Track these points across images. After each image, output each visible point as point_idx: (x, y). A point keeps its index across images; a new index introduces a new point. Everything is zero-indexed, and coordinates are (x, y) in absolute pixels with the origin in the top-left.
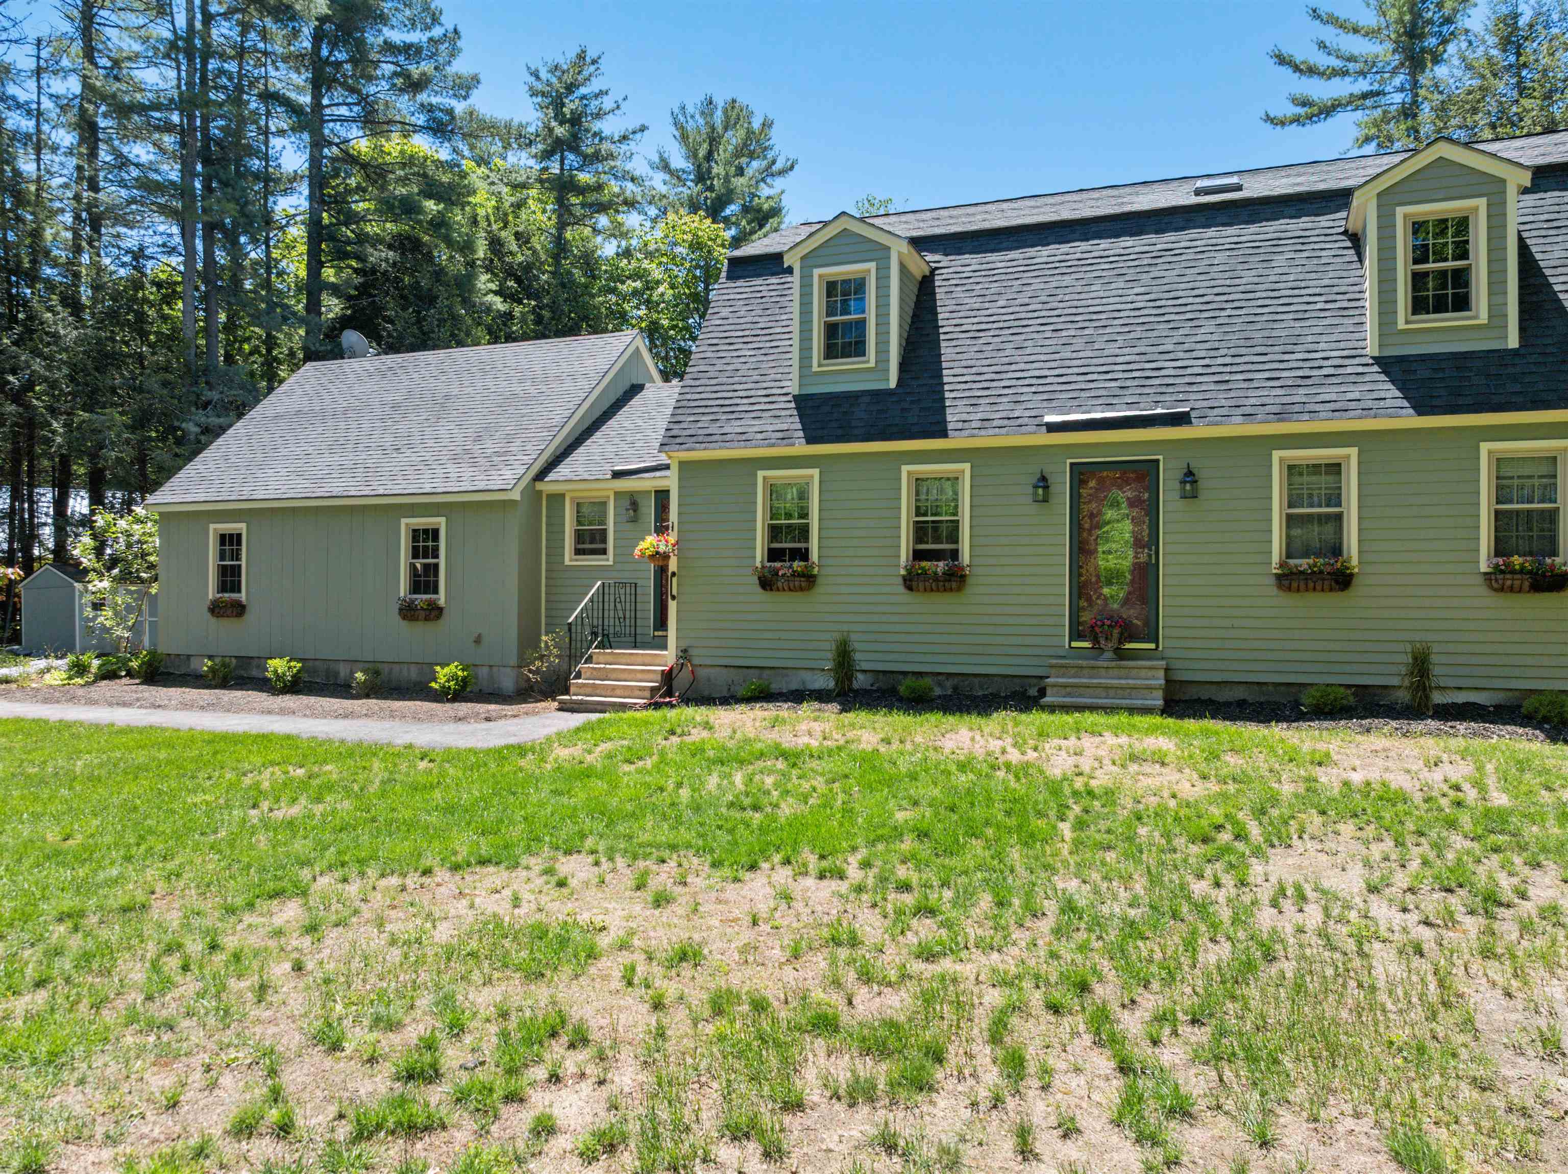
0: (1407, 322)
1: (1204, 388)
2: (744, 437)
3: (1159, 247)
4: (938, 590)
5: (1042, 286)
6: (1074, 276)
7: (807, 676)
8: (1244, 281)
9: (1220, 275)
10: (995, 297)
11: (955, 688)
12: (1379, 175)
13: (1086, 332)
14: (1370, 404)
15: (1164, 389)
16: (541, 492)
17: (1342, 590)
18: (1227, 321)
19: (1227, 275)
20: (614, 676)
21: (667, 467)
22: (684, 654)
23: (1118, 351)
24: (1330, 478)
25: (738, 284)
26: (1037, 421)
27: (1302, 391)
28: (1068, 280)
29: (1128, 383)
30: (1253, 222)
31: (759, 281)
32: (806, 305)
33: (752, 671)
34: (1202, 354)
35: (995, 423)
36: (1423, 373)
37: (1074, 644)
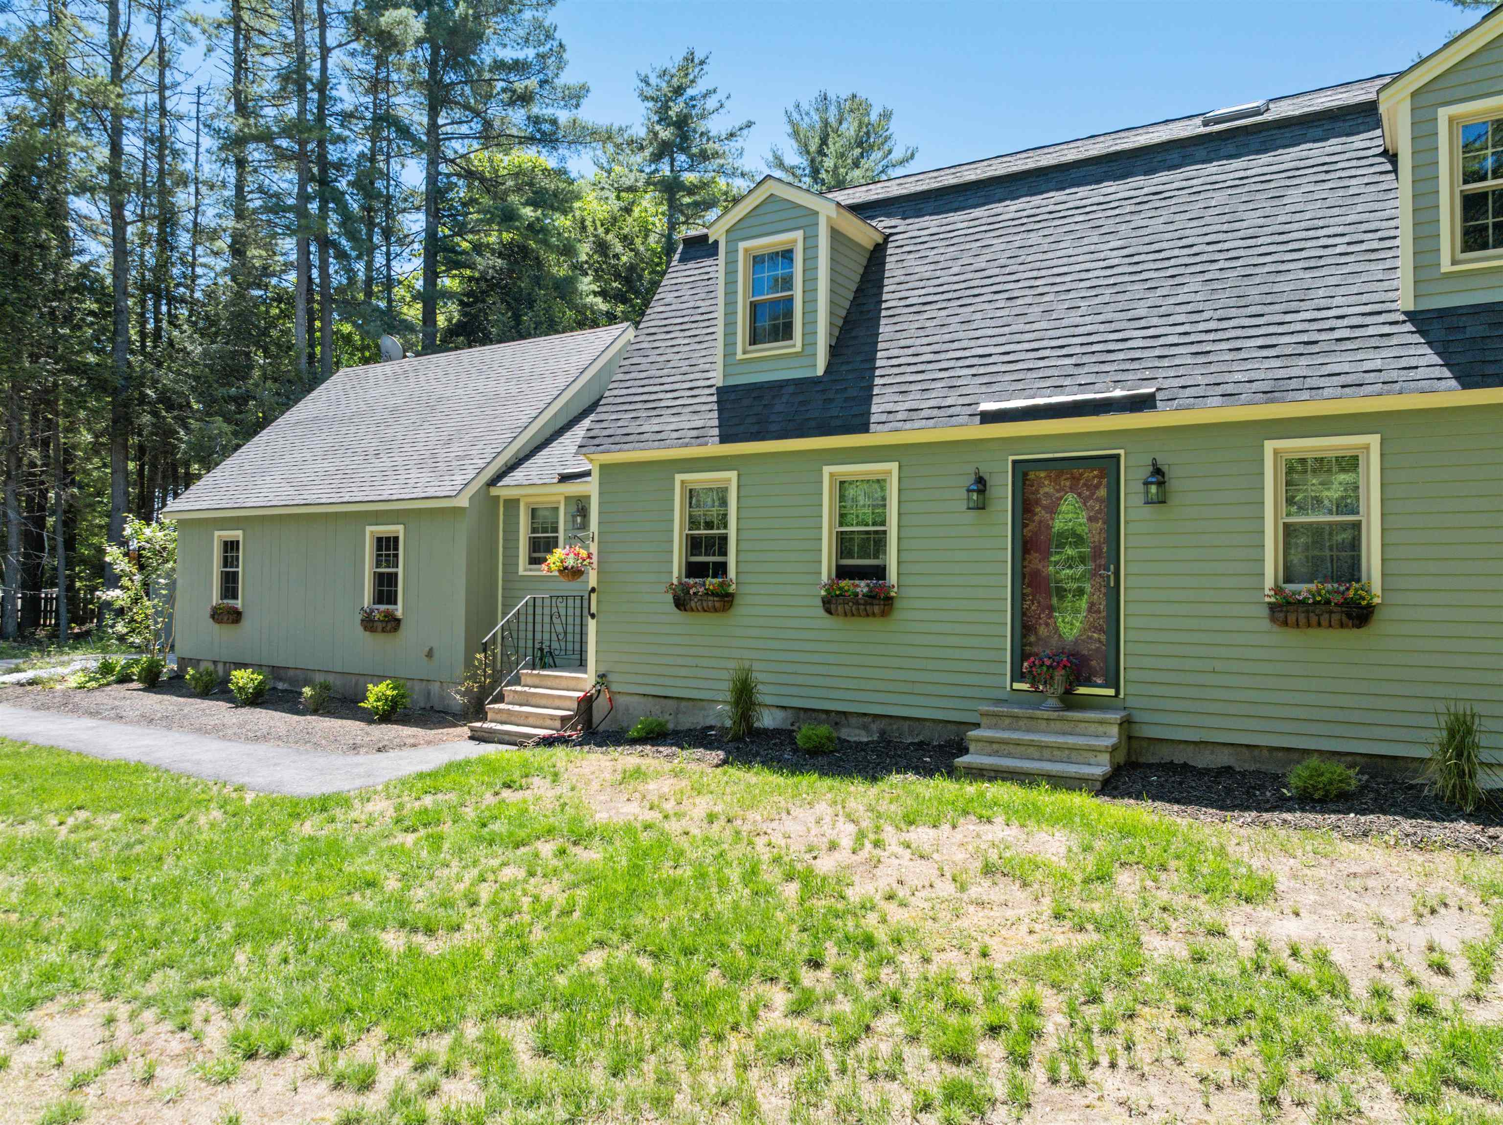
0: (1453, 263)
1: (1177, 361)
2: (659, 436)
3: (1146, 191)
4: (858, 615)
5: (1004, 247)
6: (1041, 233)
8: (1245, 224)
9: (1217, 219)
10: (950, 263)
11: (882, 733)
13: (1046, 298)
14: (1394, 375)
15: (1127, 366)
16: (497, 498)
17: (1359, 626)
18: (1218, 275)
19: (1226, 218)
20: (534, 701)
21: (590, 473)
22: (603, 678)
23: (1078, 321)
24: (1344, 476)
26: (971, 410)
27: (1303, 361)
29: (1085, 359)
30: (1265, 151)
32: (731, 282)
34: (1181, 319)
35: (924, 413)
37: (1016, 686)
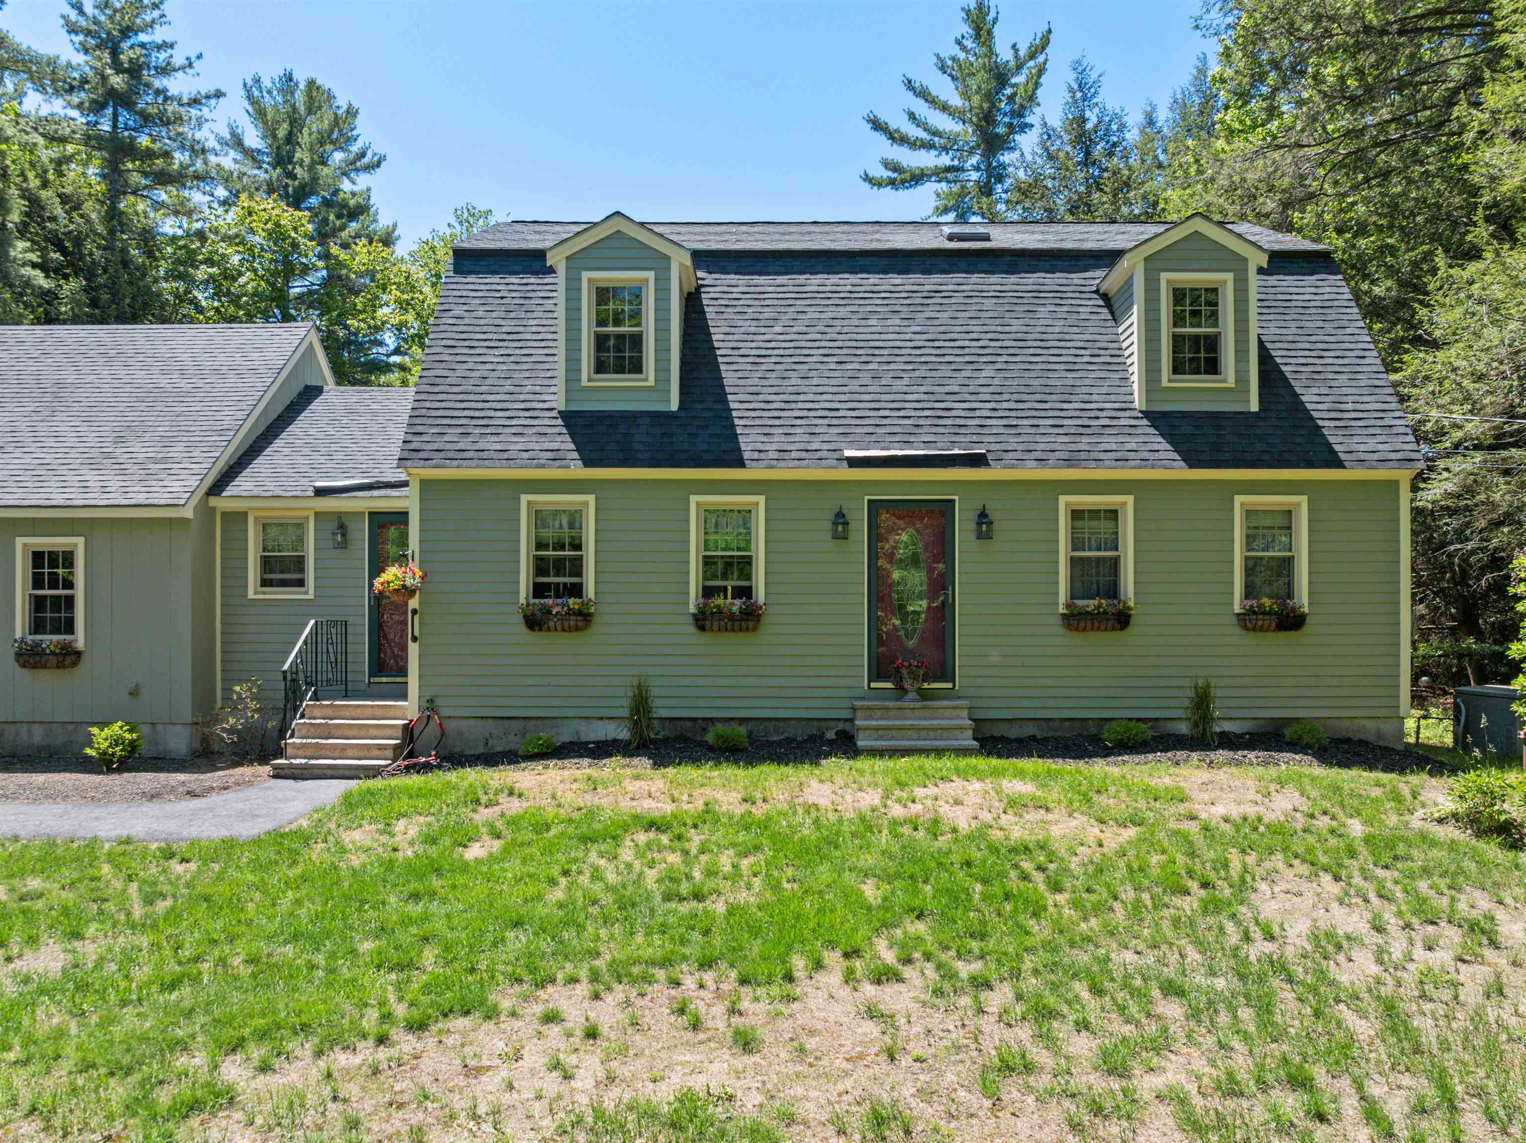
0: (1170, 381)
1: (995, 431)
2: (506, 455)
3: (927, 288)
4: (733, 630)
5: (817, 315)
6: (848, 309)
7: (582, 726)
8: (1014, 329)
9: (990, 322)
10: (771, 323)
11: (750, 734)
12: (1146, 241)
13: (871, 366)
14: (1146, 455)
15: (957, 430)
16: (214, 509)
17: (1122, 629)
18: (1004, 366)
19: (997, 322)
20: (339, 733)
21: (405, 484)
22: (430, 706)
23: (905, 389)
24: (1110, 524)
25: (471, 279)
26: (836, 455)
27: (1085, 439)
28: (843, 312)
30: (1013, 273)
31: (496, 279)
32: (573, 310)
33: (515, 722)
34: (988, 397)
35: (794, 455)
36: (1186, 429)
37: (873, 685)
